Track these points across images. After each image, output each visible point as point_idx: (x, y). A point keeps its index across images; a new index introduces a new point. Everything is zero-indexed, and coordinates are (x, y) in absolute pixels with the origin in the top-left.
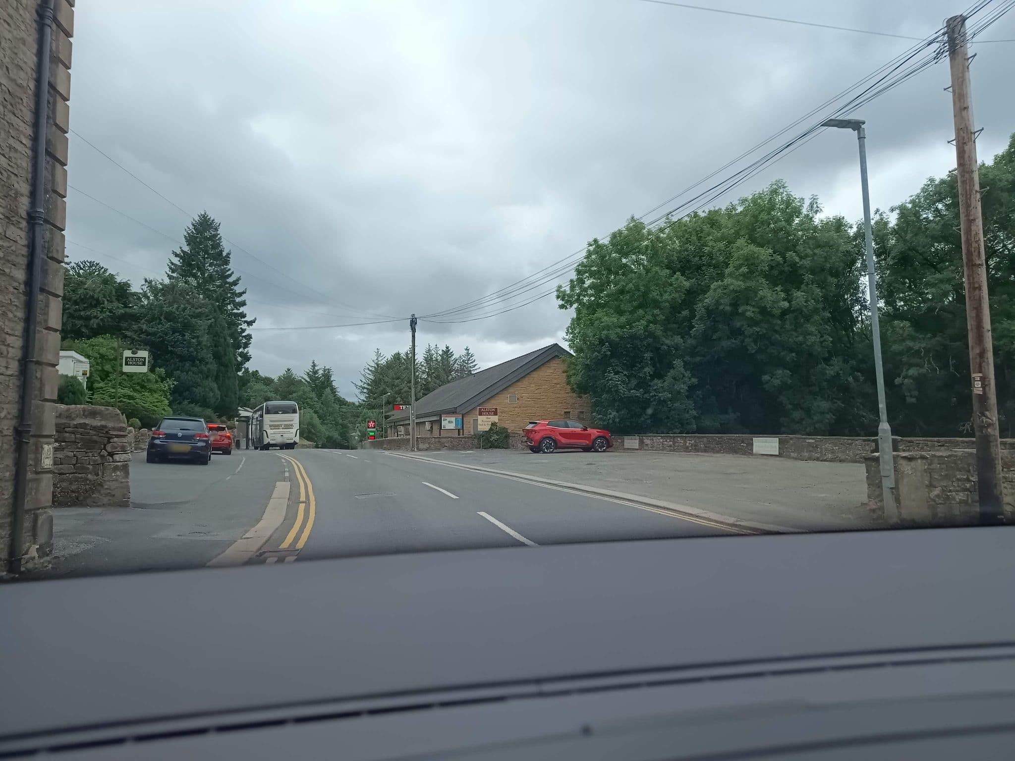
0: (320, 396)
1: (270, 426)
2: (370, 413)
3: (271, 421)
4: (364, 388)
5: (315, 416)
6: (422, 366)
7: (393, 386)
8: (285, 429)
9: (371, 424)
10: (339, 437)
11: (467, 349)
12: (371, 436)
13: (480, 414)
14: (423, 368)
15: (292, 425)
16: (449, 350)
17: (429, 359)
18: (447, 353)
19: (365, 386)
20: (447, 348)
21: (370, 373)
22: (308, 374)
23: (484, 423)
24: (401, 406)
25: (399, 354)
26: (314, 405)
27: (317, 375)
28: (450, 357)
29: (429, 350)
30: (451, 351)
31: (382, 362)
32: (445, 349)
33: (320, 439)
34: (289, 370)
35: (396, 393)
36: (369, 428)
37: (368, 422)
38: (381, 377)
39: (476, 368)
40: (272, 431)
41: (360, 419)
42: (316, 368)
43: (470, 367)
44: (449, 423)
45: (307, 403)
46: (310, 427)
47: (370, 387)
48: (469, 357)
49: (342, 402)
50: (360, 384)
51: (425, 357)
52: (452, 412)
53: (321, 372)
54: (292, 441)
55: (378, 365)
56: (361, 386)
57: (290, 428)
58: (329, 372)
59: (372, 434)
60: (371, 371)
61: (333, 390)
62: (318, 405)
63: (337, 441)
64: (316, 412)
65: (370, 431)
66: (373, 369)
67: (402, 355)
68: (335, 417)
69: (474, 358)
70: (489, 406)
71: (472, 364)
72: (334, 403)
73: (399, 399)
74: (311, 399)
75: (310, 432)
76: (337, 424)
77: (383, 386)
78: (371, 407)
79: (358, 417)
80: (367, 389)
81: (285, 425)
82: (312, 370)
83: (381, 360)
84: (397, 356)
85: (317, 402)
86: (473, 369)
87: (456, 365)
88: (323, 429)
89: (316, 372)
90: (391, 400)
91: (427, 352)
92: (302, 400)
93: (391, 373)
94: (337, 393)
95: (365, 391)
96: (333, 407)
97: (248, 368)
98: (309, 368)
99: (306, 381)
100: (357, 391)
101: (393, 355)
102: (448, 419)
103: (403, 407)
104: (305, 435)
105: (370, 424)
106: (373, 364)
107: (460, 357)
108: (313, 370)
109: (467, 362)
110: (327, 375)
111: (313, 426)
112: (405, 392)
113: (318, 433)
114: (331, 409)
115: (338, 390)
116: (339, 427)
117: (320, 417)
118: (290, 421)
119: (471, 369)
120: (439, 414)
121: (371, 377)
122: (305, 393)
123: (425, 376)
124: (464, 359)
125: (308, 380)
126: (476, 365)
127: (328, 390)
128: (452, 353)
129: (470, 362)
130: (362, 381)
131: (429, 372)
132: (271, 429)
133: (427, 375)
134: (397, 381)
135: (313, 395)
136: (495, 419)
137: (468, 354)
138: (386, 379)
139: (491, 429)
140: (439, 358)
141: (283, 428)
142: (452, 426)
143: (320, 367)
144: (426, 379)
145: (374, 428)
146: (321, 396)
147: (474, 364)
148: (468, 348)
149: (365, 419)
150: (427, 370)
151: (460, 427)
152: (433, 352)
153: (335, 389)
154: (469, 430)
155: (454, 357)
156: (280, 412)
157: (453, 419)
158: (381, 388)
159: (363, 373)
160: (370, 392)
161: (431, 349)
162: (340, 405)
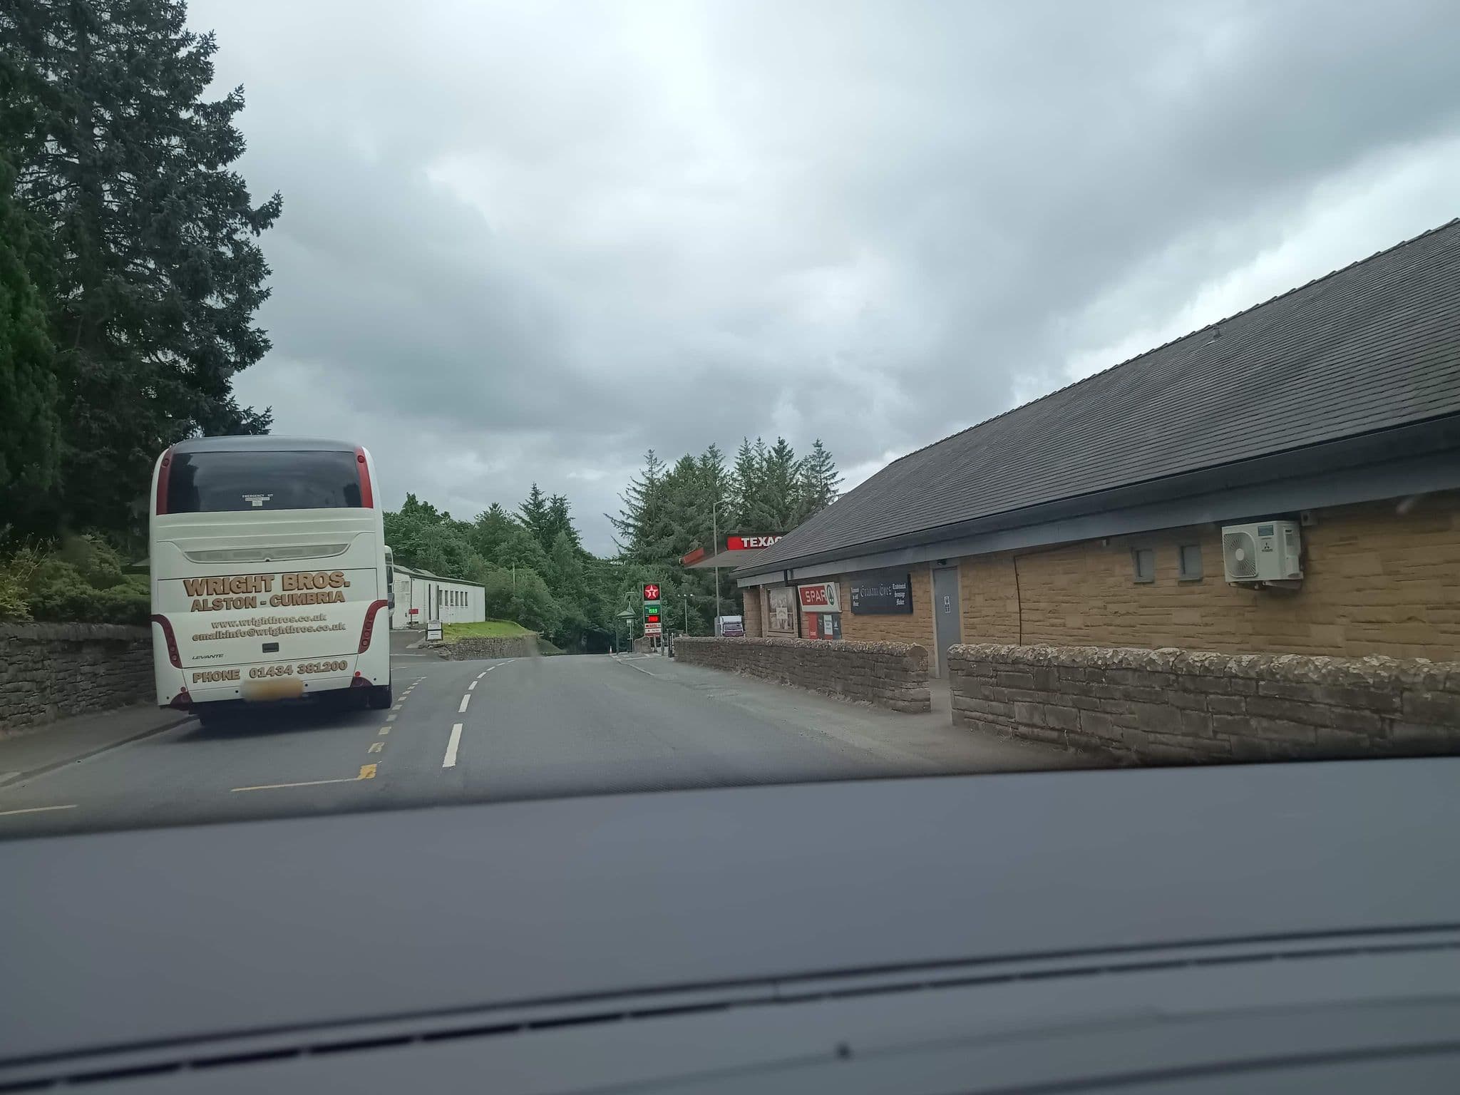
0: (548, 546)
1: (192, 587)
2: (643, 571)
3: (195, 556)
4: (628, 525)
5: (540, 582)
6: (735, 480)
7: (683, 520)
8: (294, 601)
9: (652, 591)
10: (586, 620)
11: (818, 445)
12: (652, 616)
14: (737, 485)
15: (337, 579)
16: (785, 447)
17: (746, 467)
18: (780, 454)
19: (631, 521)
20: (781, 442)
21: (638, 496)
22: (526, 507)
24: (745, 540)
25: (689, 459)
26: (538, 562)
27: (542, 510)
28: (786, 462)
29: (746, 451)
30: (788, 448)
31: (660, 475)
32: (776, 445)
33: (551, 624)
34: (495, 506)
36: (646, 599)
37: (645, 587)
38: (660, 503)
39: (837, 478)
40: (202, 622)
41: (625, 584)
42: (540, 498)
43: (826, 478)
45: (527, 561)
46: (530, 601)
47: (640, 524)
48: (822, 459)
49: (587, 558)
50: (621, 518)
51: (738, 464)
53: (548, 504)
54: (341, 680)
55: (652, 482)
56: (623, 522)
57: (327, 599)
58: (562, 505)
59: (655, 611)
60: (639, 492)
61: (572, 538)
62: (546, 563)
63: (583, 625)
64: (542, 574)
65: (647, 606)
66: (644, 490)
67: (695, 462)
68: (576, 583)
69: (831, 461)
71: (828, 473)
72: (574, 557)
73: (696, 543)
74: (533, 551)
75: (530, 611)
76: (580, 594)
77: (665, 519)
78: (646, 560)
79: (621, 580)
80: (634, 526)
81: (291, 580)
82: (532, 502)
83: (658, 472)
84: (687, 465)
85: (544, 557)
86: (832, 481)
87: (798, 477)
88: (555, 604)
89: (539, 505)
90: (680, 545)
91: (742, 455)
92: (517, 553)
93: (677, 496)
94: (577, 541)
95: (631, 530)
96: (573, 565)
97: (414, 496)
98: (527, 497)
99: (523, 521)
100: (617, 532)
101: (680, 460)
103: (749, 542)
104: (521, 618)
105: (648, 591)
106: (644, 481)
107: (806, 460)
108: (534, 500)
109: (818, 468)
110: (560, 510)
111: (536, 599)
113: (546, 614)
114: (568, 569)
115: (580, 535)
116: (585, 600)
117: (548, 582)
118: (321, 551)
119: (829, 482)
121: (641, 504)
122: (520, 541)
123: (740, 499)
124: (813, 463)
125: (527, 518)
126: (835, 475)
127: (562, 534)
128: (790, 452)
129: (824, 469)
130: (623, 514)
131: (747, 491)
132: (196, 607)
133: (744, 497)
134: (691, 511)
135: (536, 544)
137: (820, 453)
138: (670, 506)
140: (767, 463)
141: (277, 601)
143: (547, 495)
144: (742, 506)
145: (657, 598)
146: (551, 546)
148: (820, 443)
149: (636, 582)
150: (744, 488)
152: (753, 452)
153: (574, 533)
155: (793, 461)
156: (258, 501)
158: (661, 524)
159: (626, 497)
160: (641, 534)
161: (750, 447)
162: (584, 562)
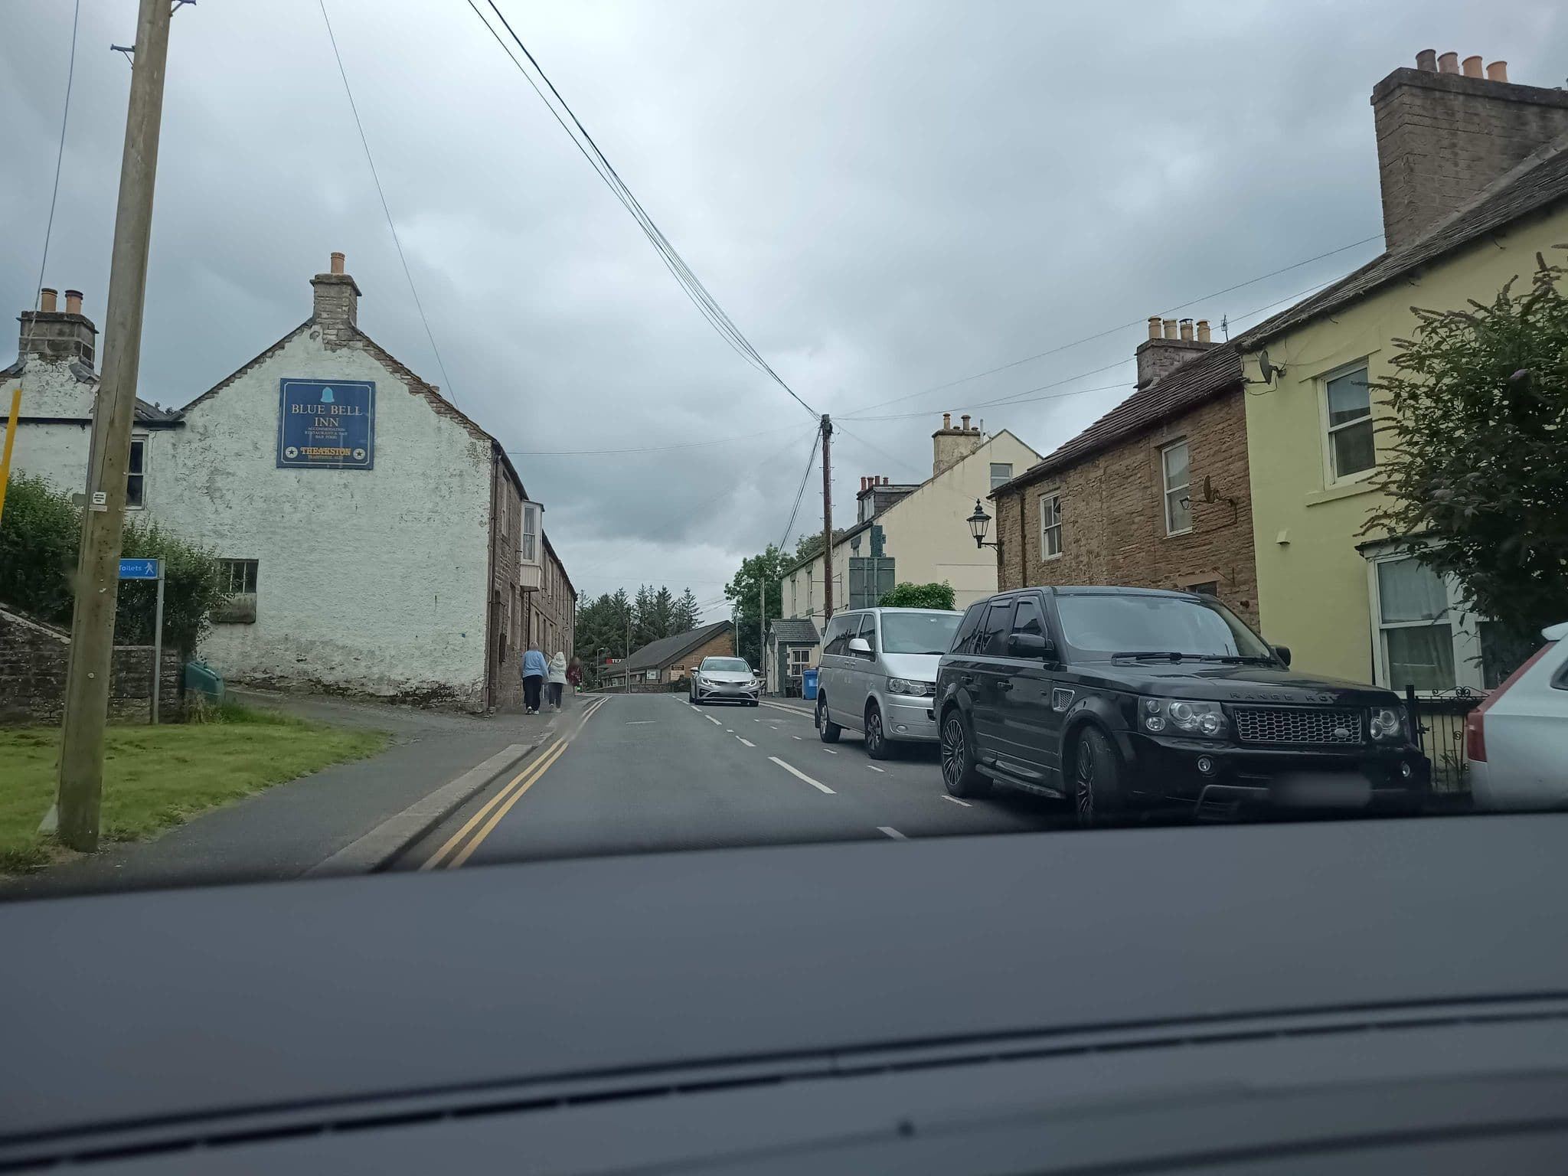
6: (635, 610)
7: (600, 634)
11: (687, 591)
13: (673, 669)
14: (635, 613)
16: (666, 592)
17: (642, 602)
18: (664, 596)
20: (664, 589)
23: (675, 675)
25: (606, 596)
28: (667, 600)
29: (643, 592)
30: (668, 593)
31: (587, 606)
32: (661, 591)
35: (603, 642)
38: (588, 624)
43: (691, 611)
44: (652, 675)
48: (689, 600)
51: (637, 600)
52: (655, 668)
55: (582, 610)
67: (610, 597)
69: (695, 601)
70: (679, 664)
77: (589, 633)
83: (586, 603)
84: (605, 599)
87: (674, 610)
91: (640, 595)
93: (598, 619)
101: (600, 597)
102: (651, 673)
107: (679, 600)
109: (687, 606)
112: (614, 641)
120: (646, 669)
123: (637, 622)
124: (683, 602)
128: (669, 595)
129: (690, 606)
131: (642, 617)
133: (640, 620)
134: (605, 629)
136: (682, 672)
137: (688, 596)
138: (592, 625)
139: (680, 679)
140: (655, 601)
142: (654, 677)
144: (639, 626)
147: (695, 608)
150: (640, 615)
151: (659, 678)
152: (647, 594)
154: (665, 680)
155: (671, 600)
157: (655, 673)
161: (645, 590)
